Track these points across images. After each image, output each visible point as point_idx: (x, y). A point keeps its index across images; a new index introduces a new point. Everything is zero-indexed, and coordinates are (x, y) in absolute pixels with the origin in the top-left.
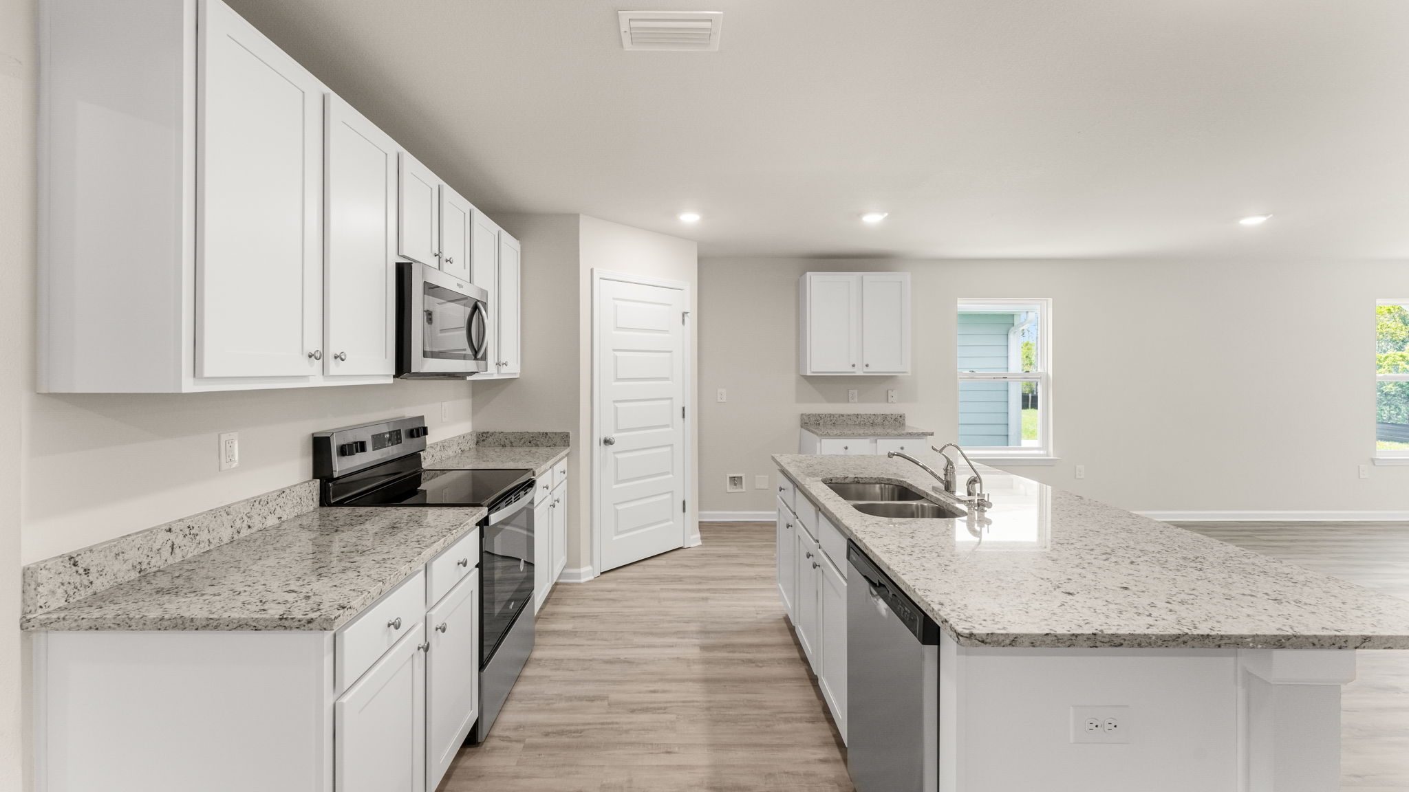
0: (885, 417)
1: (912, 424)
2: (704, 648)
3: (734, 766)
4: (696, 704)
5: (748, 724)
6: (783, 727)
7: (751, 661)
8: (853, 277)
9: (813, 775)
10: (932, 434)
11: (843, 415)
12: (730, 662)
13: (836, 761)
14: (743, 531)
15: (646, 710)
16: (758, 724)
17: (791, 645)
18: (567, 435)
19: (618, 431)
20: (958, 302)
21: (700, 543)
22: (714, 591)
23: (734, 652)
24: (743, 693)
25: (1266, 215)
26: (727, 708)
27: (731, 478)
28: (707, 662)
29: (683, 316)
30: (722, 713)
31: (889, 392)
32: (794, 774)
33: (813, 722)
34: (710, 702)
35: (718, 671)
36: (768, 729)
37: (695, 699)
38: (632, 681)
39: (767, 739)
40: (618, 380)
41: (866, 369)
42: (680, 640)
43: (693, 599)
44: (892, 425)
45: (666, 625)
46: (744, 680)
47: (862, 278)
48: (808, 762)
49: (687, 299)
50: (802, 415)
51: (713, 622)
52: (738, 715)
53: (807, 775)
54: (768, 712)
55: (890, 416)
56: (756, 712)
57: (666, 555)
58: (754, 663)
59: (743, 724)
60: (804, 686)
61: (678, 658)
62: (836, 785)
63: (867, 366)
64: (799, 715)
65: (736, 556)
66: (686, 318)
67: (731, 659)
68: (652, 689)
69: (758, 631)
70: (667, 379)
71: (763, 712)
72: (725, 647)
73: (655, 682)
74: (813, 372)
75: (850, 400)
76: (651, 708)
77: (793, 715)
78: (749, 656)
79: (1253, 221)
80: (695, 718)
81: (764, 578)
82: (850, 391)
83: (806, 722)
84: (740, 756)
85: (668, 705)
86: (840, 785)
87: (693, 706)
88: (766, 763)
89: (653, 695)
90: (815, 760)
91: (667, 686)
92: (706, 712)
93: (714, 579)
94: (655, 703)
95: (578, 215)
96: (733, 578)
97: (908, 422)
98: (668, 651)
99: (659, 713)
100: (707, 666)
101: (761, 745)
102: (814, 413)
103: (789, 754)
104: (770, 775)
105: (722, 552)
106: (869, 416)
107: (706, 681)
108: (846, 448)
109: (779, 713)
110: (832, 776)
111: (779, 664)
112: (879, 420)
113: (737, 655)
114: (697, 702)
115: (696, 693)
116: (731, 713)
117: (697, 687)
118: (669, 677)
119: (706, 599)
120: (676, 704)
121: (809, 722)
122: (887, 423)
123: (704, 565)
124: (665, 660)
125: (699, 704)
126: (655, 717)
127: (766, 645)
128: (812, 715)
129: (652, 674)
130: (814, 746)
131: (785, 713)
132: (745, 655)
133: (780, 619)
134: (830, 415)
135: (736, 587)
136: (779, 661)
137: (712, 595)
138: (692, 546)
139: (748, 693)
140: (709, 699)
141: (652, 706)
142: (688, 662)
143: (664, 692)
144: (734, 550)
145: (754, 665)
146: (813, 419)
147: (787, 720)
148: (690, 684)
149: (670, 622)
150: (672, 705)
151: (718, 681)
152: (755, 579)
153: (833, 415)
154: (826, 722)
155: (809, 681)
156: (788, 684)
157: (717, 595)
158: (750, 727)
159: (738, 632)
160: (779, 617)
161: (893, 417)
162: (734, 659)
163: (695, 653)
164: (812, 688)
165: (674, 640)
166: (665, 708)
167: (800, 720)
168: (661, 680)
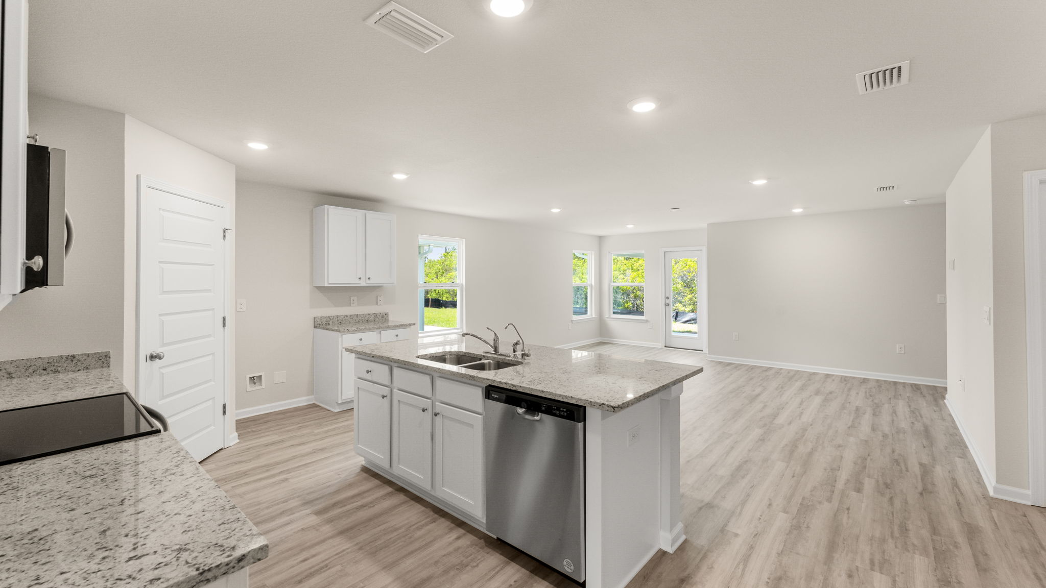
0: (375, 315)
1: (393, 319)
2: (318, 513)
3: (410, 571)
4: (348, 551)
5: (396, 543)
6: (419, 533)
7: (362, 507)
8: (359, 213)
9: (459, 548)
10: (414, 324)
11: (347, 316)
12: (348, 514)
13: (464, 534)
14: (270, 421)
15: (311, 575)
16: (403, 539)
17: (381, 485)
18: (107, 356)
19: (164, 345)
20: (419, 237)
21: (238, 441)
22: (289, 471)
23: (345, 506)
24: (376, 528)
25: (560, 208)
26: (373, 541)
27: (251, 378)
28: (330, 521)
29: (224, 232)
30: (373, 546)
31: (378, 297)
32: (449, 554)
33: (434, 522)
34: (357, 544)
35: (345, 523)
36: (412, 539)
37: (344, 548)
38: (277, 563)
39: (417, 545)
40: (164, 292)
41: (368, 281)
42: (292, 517)
43: (275, 484)
44: (379, 321)
45: (266, 511)
46: (370, 520)
47: (366, 214)
48: (450, 544)
49: (227, 216)
50: (315, 318)
51: (308, 494)
52: (385, 542)
53: (457, 550)
54: (403, 530)
55: (379, 314)
56: (395, 534)
57: (208, 460)
58: (366, 506)
59: (393, 545)
60: (411, 505)
61: (303, 529)
62: (474, 546)
63: (369, 279)
64: (423, 522)
65: (282, 441)
66: (227, 235)
67: (347, 511)
68: (301, 559)
69: (350, 486)
70: (209, 291)
71: (400, 531)
72: (334, 505)
73: (298, 553)
74: (330, 284)
75: (351, 304)
76: (314, 572)
77: (420, 524)
78: (359, 503)
79: (555, 211)
80: (357, 559)
81: (322, 450)
82: (352, 298)
83: (431, 523)
84: (409, 563)
85: (327, 562)
86: (476, 545)
87: (348, 553)
88: (428, 557)
89: (306, 562)
90: (453, 540)
91: (313, 552)
92: (361, 552)
93: (277, 463)
94: (313, 567)
95: (123, 115)
96: (294, 457)
97: (391, 318)
98: (289, 528)
99: (324, 572)
100: (333, 523)
101: (416, 550)
102: (325, 316)
103: (437, 545)
104: (436, 562)
105: (267, 442)
106: (365, 315)
107: (341, 533)
108: (361, 340)
109: (410, 527)
110: (469, 543)
111: (384, 499)
112: (372, 318)
113: (349, 507)
114: (348, 549)
115: (342, 544)
116: (379, 543)
117: (338, 540)
118: (308, 544)
119: (286, 480)
120: (333, 559)
121: (432, 523)
122: (377, 319)
123: (258, 457)
124: (292, 535)
125: (350, 550)
126: (324, 575)
127: (364, 492)
128: (431, 518)
129: (290, 549)
130: (447, 534)
131: (414, 525)
132: (355, 504)
133: (359, 472)
134: (337, 317)
135: (303, 463)
136: (384, 497)
137: (288, 475)
138: (231, 445)
139: (379, 526)
140: (355, 543)
141: (313, 570)
142: (314, 528)
143: (314, 556)
144: (275, 438)
145: (367, 507)
146: (324, 320)
147: (419, 529)
148: (331, 541)
149: (268, 508)
150: (330, 560)
151: (352, 528)
152: (315, 452)
153: (340, 316)
154: (441, 518)
155: (412, 501)
156: (401, 508)
157: (293, 474)
158: (401, 544)
159: (335, 492)
160: (357, 471)
161: (381, 315)
162: (349, 510)
163: (313, 520)
164: (417, 504)
165: (285, 519)
166: (326, 566)
167: (426, 524)
168: (303, 550)
